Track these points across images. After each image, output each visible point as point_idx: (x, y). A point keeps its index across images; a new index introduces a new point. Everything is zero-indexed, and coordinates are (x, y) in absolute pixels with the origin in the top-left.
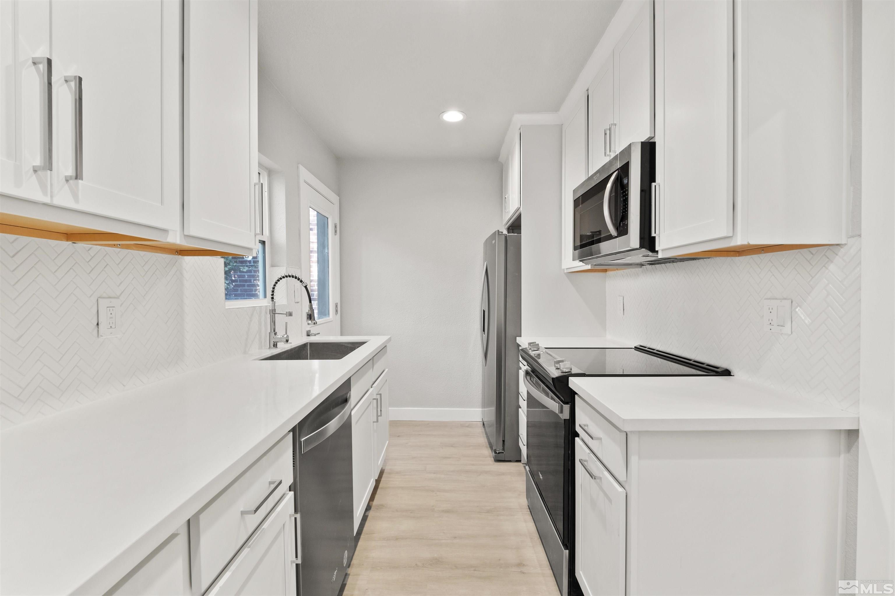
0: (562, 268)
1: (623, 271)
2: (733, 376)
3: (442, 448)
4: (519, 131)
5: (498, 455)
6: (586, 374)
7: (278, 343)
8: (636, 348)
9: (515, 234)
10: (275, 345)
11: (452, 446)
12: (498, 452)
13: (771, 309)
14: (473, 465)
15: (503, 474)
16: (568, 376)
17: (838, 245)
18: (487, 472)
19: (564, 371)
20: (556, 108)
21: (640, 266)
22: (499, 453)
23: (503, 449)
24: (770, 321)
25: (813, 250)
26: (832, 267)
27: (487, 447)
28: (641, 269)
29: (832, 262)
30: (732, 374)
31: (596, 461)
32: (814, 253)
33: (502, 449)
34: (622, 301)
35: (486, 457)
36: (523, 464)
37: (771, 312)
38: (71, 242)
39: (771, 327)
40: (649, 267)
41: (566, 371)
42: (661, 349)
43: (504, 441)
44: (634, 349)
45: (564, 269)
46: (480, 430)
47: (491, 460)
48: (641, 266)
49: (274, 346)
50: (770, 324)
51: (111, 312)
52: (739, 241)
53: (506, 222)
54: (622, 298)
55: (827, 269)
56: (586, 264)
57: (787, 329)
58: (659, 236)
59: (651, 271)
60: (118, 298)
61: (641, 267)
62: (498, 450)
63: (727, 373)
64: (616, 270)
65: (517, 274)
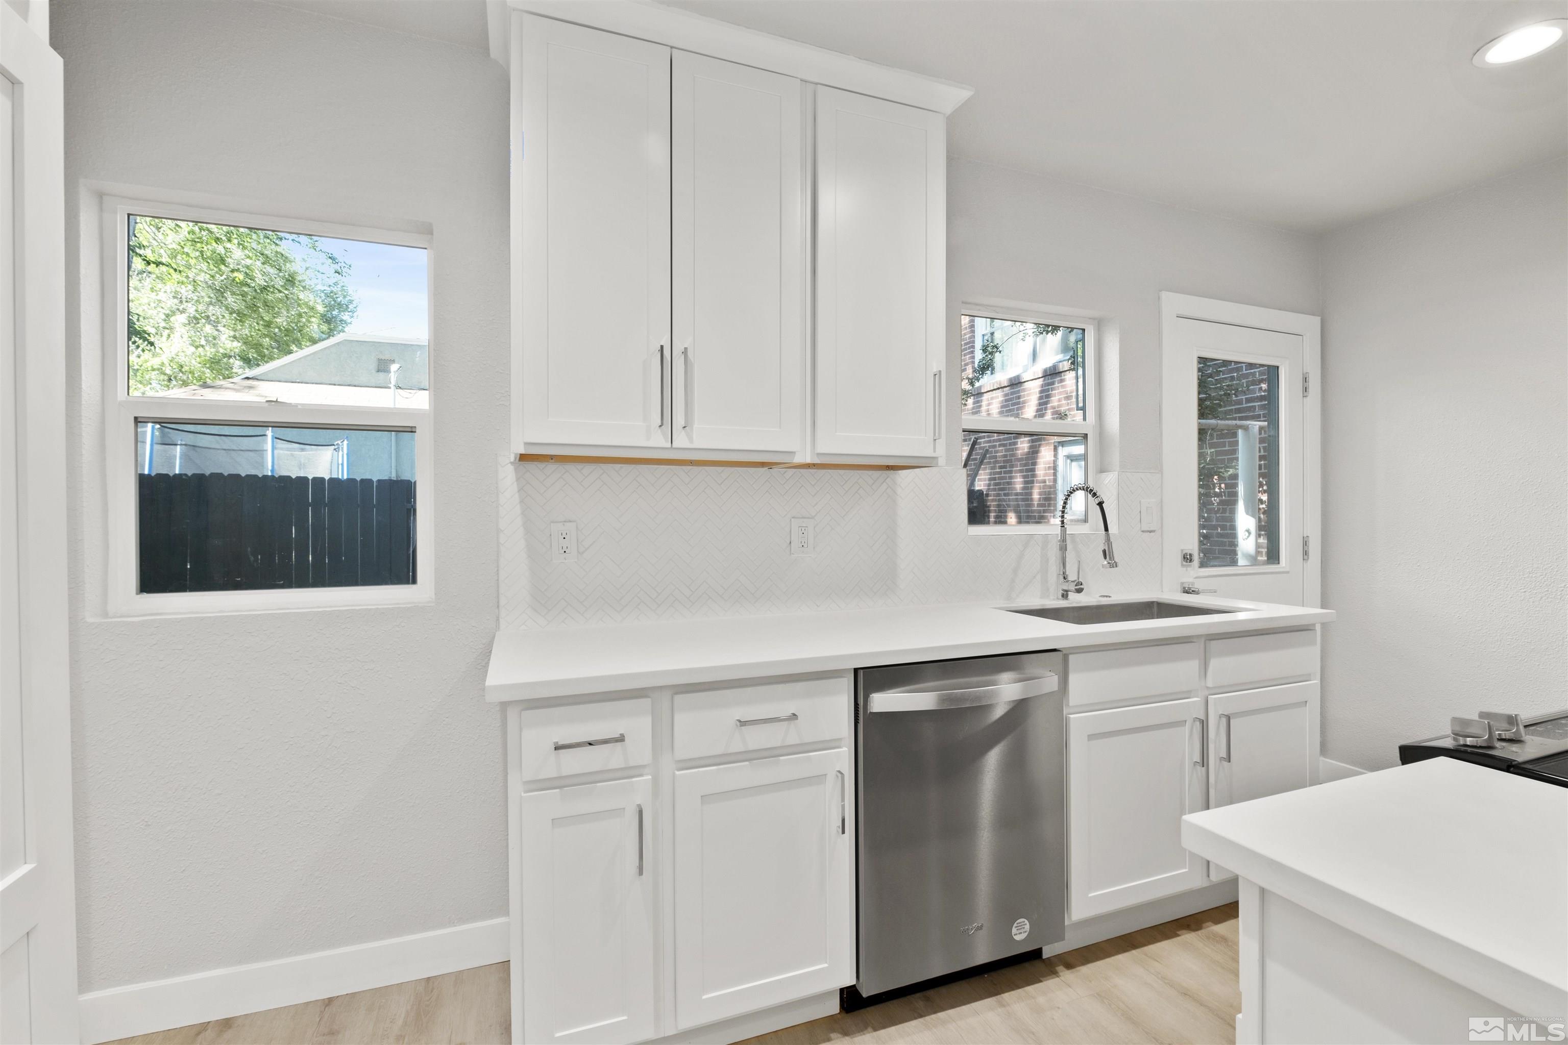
7: (1069, 593)
10: (1065, 595)
38: (766, 468)
49: (1063, 596)
51: (803, 531)
60: (813, 518)
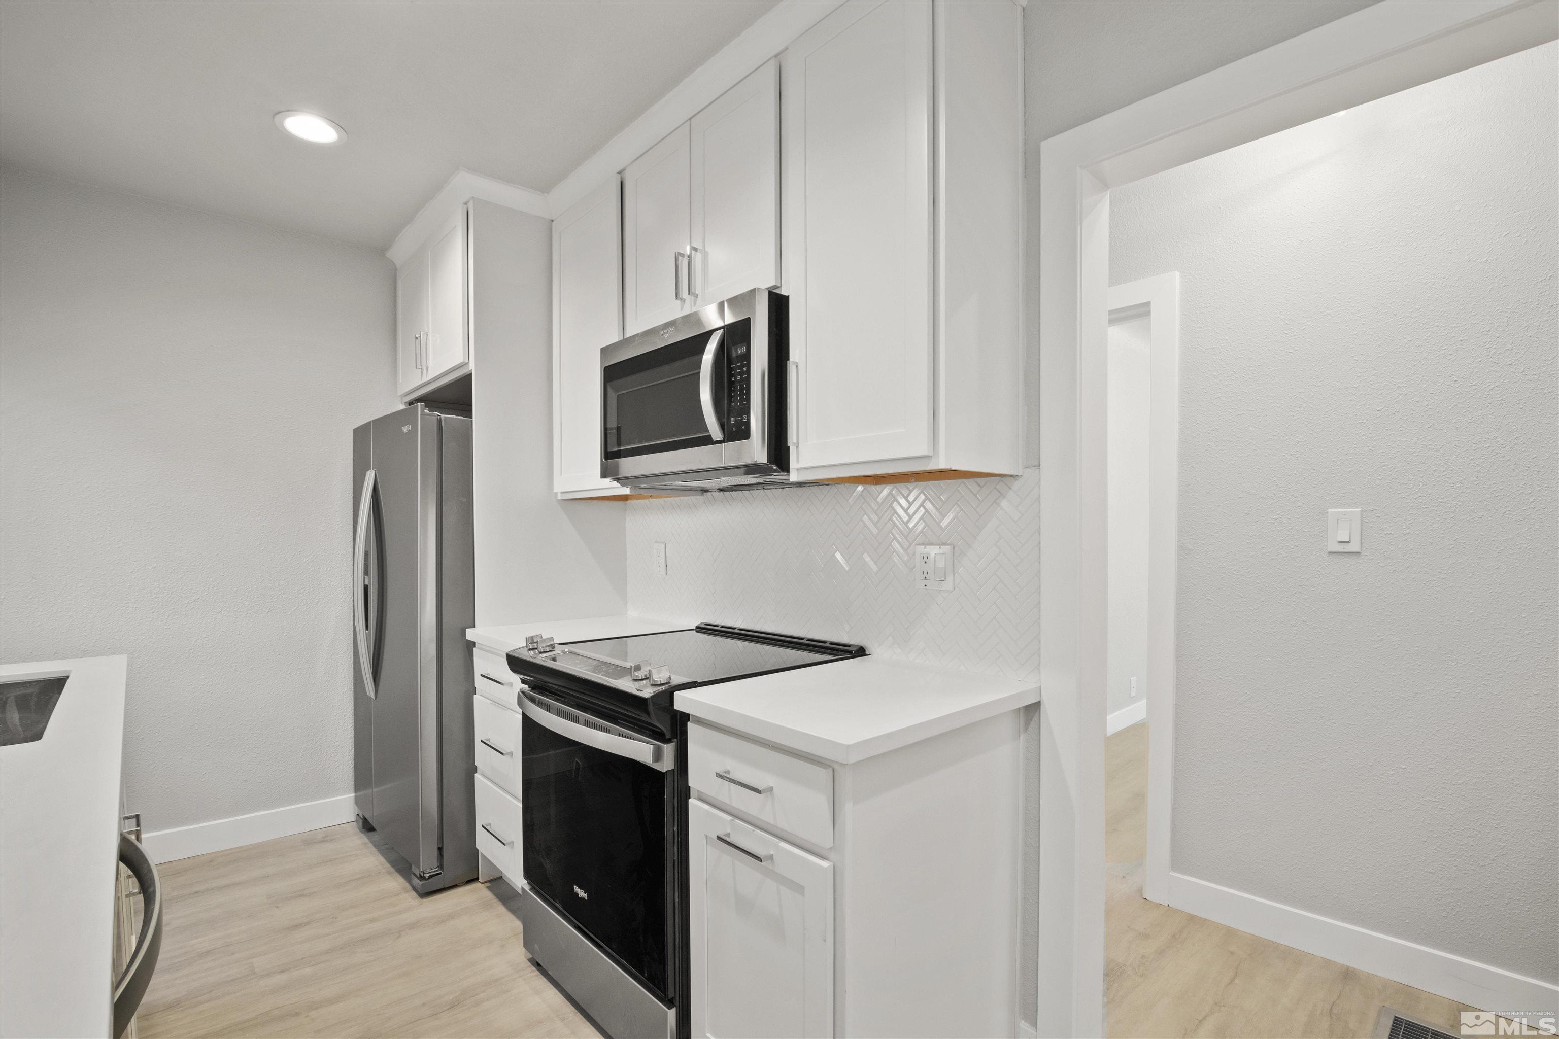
0: (555, 491)
1: (664, 500)
2: (870, 655)
3: (277, 907)
4: (465, 207)
5: (427, 881)
6: (699, 681)
8: (700, 629)
9: (459, 417)
11: (302, 896)
12: (427, 876)
13: (925, 558)
14: (372, 921)
15: (451, 917)
16: (672, 690)
17: (1012, 476)
18: (412, 926)
19: (659, 683)
20: (544, 187)
21: (701, 492)
22: (430, 877)
23: (441, 866)
24: (925, 575)
25: (981, 481)
26: (1004, 503)
27: (389, 873)
28: (702, 497)
29: (1004, 497)
30: (867, 653)
31: (754, 831)
32: (982, 485)
33: (436, 868)
34: (663, 551)
35: (398, 895)
36: (483, 883)
37: (926, 562)
39: (926, 582)
40: (717, 494)
41: (662, 683)
42: (742, 627)
43: (440, 849)
44: (695, 631)
45: (556, 493)
46: (358, 841)
47: (410, 899)
48: (703, 493)
50: (926, 578)
52: (942, 463)
53: (409, 391)
54: (663, 546)
55: (999, 506)
56: (623, 485)
57: (948, 585)
58: (797, 447)
59: (722, 502)
61: (702, 495)
62: (428, 871)
63: (861, 652)
64: (648, 499)
65: (465, 500)
